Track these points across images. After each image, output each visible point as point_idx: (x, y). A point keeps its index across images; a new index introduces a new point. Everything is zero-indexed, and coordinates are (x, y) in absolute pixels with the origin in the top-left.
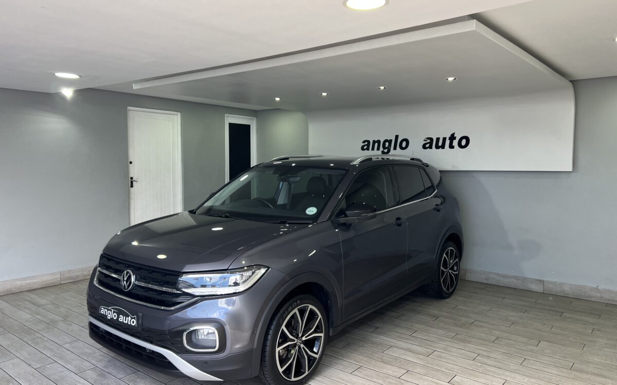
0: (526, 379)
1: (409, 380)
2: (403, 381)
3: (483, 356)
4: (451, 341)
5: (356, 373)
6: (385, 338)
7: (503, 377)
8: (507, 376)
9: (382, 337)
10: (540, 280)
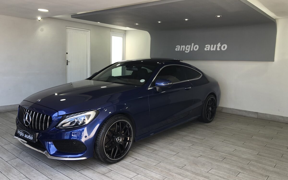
0: (244, 149)
1: (194, 148)
2: (191, 148)
3: (227, 141)
4: (213, 135)
5: (171, 144)
6: (184, 133)
7: (234, 148)
8: (237, 148)
9: (182, 132)
10: (256, 112)
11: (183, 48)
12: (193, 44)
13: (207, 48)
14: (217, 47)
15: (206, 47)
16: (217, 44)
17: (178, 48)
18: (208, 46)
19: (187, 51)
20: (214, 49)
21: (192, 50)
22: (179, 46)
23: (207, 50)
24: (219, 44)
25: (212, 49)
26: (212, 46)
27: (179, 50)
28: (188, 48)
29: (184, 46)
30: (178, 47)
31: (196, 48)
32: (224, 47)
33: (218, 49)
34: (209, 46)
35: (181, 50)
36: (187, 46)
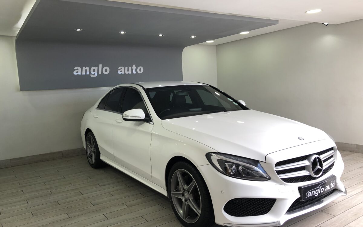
11: (86, 71)
12: (101, 66)
13: (121, 70)
14: (132, 70)
15: (119, 69)
16: (132, 66)
17: (78, 71)
18: (121, 69)
19: (94, 75)
20: (130, 73)
21: (100, 73)
22: (80, 68)
23: (120, 73)
24: (134, 66)
25: (127, 72)
26: (126, 68)
27: (80, 73)
28: (94, 71)
29: (88, 68)
30: (78, 69)
31: (106, 70)
32: (140, 70)
33: (134, 72)
34: (123, 68)
35: (84, 74)
36: (93, 68)
